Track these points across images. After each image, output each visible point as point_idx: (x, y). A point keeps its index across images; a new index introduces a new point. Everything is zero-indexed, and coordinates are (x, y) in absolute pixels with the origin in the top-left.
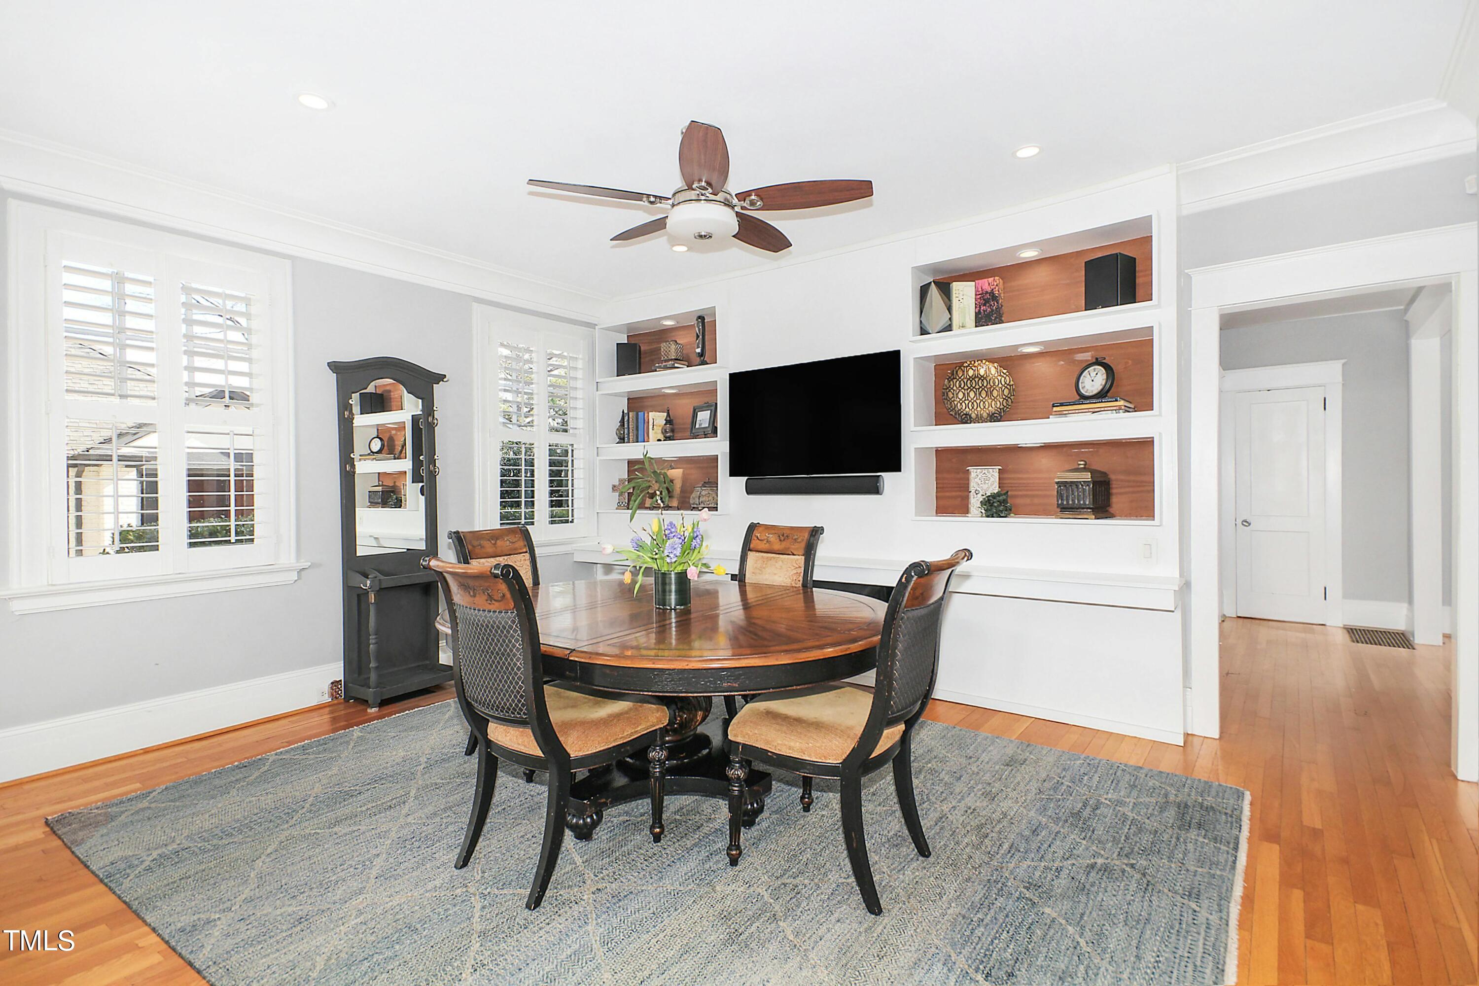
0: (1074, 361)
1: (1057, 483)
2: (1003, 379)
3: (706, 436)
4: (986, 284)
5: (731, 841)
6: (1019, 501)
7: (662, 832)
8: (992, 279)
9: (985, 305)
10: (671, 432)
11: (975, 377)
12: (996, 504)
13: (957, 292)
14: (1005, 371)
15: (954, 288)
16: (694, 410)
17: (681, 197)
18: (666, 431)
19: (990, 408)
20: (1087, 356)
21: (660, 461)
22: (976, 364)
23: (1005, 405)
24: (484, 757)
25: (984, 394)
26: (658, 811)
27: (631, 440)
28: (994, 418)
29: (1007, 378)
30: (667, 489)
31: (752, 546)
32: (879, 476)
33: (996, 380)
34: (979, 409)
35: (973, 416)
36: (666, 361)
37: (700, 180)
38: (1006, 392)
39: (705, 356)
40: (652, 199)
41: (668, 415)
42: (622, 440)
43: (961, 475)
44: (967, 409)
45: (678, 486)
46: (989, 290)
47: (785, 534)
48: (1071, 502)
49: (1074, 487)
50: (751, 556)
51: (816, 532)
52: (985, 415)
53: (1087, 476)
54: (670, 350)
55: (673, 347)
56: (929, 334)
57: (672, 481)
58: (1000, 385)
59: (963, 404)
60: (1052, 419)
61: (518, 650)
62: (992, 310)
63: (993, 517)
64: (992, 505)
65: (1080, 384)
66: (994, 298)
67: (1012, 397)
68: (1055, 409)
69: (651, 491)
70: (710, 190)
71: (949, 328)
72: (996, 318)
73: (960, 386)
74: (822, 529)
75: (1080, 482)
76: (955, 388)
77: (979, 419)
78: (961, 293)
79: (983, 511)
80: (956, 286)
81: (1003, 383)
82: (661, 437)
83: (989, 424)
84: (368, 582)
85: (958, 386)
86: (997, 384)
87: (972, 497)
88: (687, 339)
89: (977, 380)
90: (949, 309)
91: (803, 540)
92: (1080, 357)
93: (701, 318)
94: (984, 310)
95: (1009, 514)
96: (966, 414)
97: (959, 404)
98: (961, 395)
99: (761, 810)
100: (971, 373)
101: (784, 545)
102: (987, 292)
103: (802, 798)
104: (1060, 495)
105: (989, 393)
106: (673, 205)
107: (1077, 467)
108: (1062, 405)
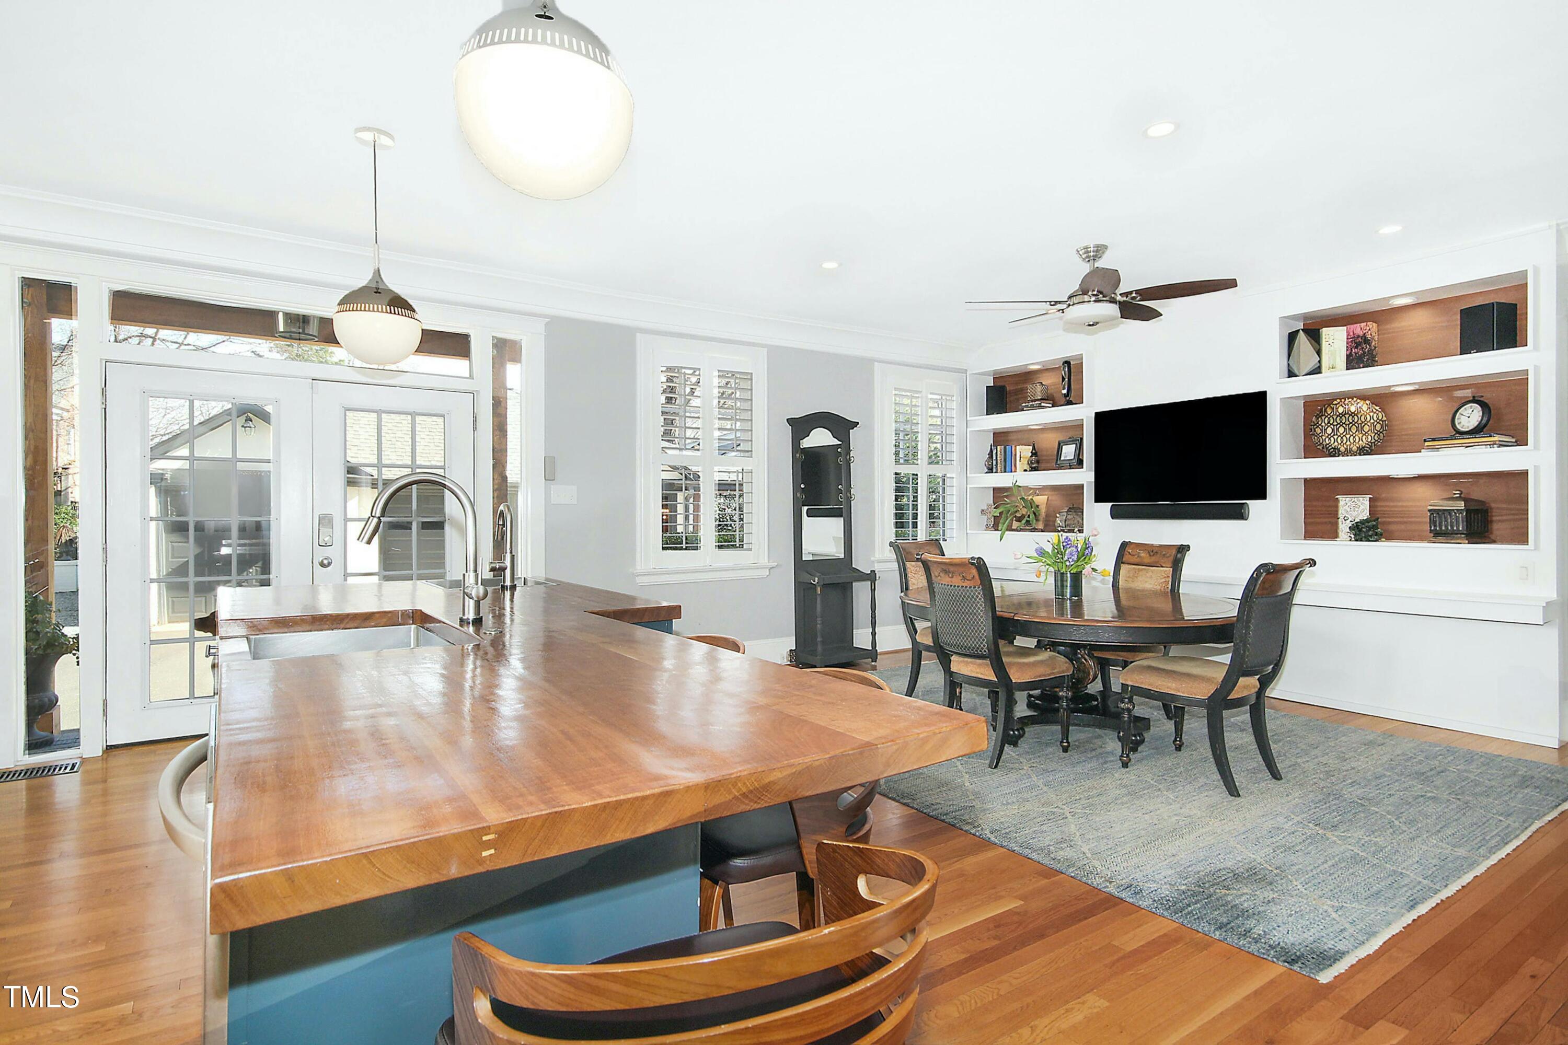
0: (1452, 399)
1: (1429, 511)
2: (1375, 415)
3: (1071, 467)
4: (1358, 329)
5: (1123, 751)
6: (1393, 527)
7: (1069, 746)
8: (1365, 324)
9: (1356, 347)
10: (1037, 463)
11: (1345, 414)
12: (1364, 530)
13: (1327, 337)
14: (1377, 408)
15: (1324, 334)
16: (1059, 444)
17: (1075, 300)
18: (1032, 463)
19: (1361, 442)
20: (1468, 393)
21: (1027, 488)
22: (1346, 402)
23: (1376, 439)
24: (948, 683)
25: (1354, 429)
26: (1066, 734)
27: (999, 470)
28: (1362, 451)
29: (1380, 414)
30: (1034, 513)
31: (1124, 559)
32: (1243, 504)
33: (1368, 416)
34: (1348, 443)
35: (1342, 449)
36: (1032, 401)
37: (1093, 291)
38: (1378, 427)
39: (1072, 397)
40: (1052, 303)
41: (1034, 448)
42: (990, 470)
43: (1331, 503)
44: (1336, 443)
45: (1043, 510)
46: (1361, 334)
47: (1153, 550)
48: (1443, 528)
49: (1446, 514)
50: (1124, 568)
51: (1183, 549)
52: (1355, 448)
53: (1461, 505)
54: (1037, 391)
55: (1039, 388)
56: (1296, 376)
57: (1038, 506)
58: (1372, 421)
59: (1332, 439)
60: (1424, 453)
61: (981, 611)
62: (1364, 353)
63: (1361, 541)
64: (1360, 531)
65: (1456, 420)
66: (1366, 341)
67: (1384, 432)
68: (1427, 444)
69: (1018, 515)
70: (1101, 296)
71: (1317, 370)
72: (1368, 359)
73: (1329, 423)
74: (1188, 547)
75: (1453, 510)
76: (1323, 424)
77: (1349, 453)
78: (1332, 337)
79: (1353, 536)
80: (1325, 332)
81: (1375, 419)
82: (1027, 467)
83: (1358, 457)
84: (817, 579)
85: (1326, 422)
86: (1368, 420)
87: (1340, 523)
88: (1051, 380)
89: (1347, 416)
90: (1319, 353)
91: (1170, 555)
92: (1459, 394)
93: (1067, 363)
94: (1356, 354)
95: (1380, 539)
96: (1334, 448)
97: (1327, 439)
98: (1329, 431)
99: (1143, 741)
100: (1341, 410)
101: (1153, 559)
102: (1358, 336)
103: (1175, 740)
104: (1432, 522)
105: (1360, 429)
106: (1069, 305)
107: (1452, 496)
108: (1434, 440)
